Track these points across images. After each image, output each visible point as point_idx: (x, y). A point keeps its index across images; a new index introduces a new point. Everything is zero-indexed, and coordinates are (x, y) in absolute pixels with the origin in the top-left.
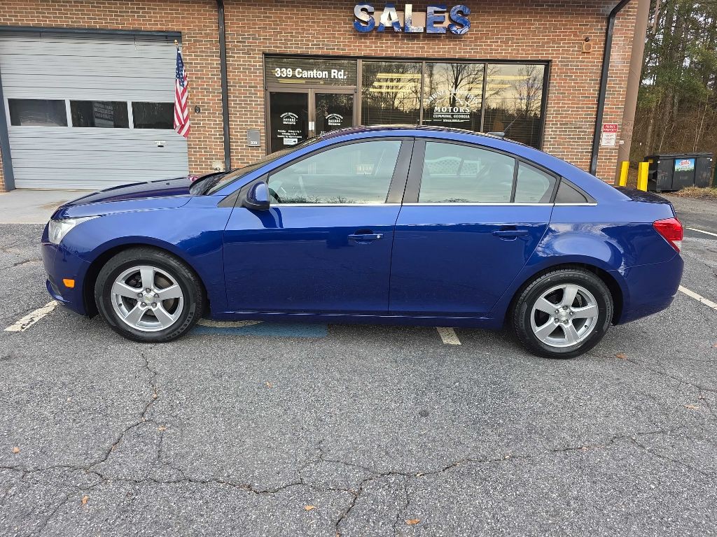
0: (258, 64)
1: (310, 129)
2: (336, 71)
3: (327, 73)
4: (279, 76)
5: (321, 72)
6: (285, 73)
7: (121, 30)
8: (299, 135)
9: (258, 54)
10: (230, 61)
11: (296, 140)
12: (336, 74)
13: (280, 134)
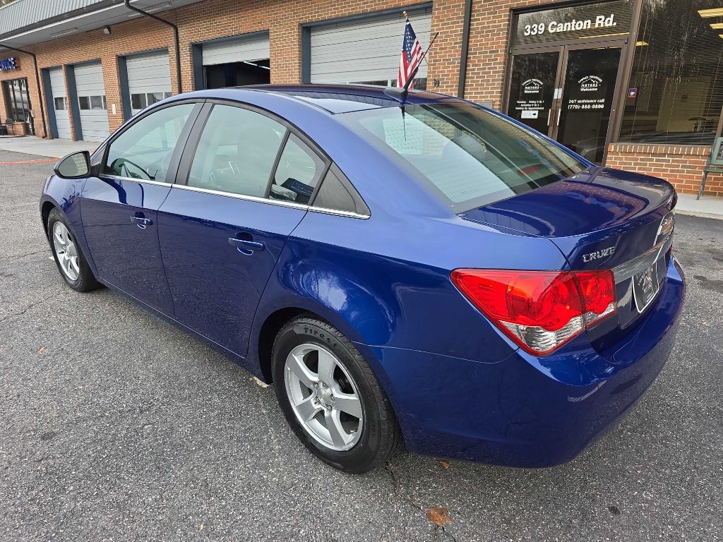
0: (502, 24)
1: (555, 97)
2: (603, 17)
3: (589, 21)
4: (528, 34)
5: (581, 22)
6: (535, 29)
7: (386, 10)
8: (541, 105)
9: (505, 11)
10: (474, 25)
11: (537, 112)
12: (601, 22)
13: (519, 105)
